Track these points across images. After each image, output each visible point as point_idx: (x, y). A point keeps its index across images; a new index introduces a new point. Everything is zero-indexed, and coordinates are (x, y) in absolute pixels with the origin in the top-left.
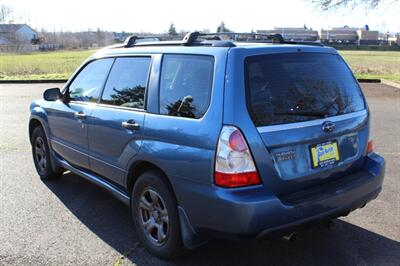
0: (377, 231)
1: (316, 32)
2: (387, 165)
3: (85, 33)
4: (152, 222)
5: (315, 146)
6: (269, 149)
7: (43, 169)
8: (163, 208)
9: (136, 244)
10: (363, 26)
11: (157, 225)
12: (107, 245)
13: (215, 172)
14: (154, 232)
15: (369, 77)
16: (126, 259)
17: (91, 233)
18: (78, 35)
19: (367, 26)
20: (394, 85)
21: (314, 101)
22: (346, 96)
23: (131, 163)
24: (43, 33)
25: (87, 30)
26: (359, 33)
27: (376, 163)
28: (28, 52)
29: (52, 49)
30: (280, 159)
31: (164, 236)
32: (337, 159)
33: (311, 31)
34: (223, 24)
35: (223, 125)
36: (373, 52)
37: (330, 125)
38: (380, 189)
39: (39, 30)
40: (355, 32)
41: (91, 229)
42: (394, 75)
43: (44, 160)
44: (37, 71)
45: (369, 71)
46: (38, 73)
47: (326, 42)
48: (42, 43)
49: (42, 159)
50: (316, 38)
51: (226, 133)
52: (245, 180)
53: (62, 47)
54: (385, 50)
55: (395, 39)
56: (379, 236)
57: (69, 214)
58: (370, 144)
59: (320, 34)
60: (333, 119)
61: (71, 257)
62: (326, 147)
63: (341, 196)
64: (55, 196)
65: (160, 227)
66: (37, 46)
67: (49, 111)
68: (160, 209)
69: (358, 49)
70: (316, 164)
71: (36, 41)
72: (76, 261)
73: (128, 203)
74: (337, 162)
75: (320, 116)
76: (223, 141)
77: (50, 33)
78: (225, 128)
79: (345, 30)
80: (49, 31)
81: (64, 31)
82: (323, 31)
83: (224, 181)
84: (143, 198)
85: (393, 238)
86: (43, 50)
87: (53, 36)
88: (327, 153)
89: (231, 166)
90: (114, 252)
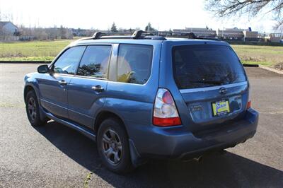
0: (253, 159)
1: (215, 32)
2: (260, 116)
3: (52, 29)
4: (110, 151)
5: (215, 103)
6: (187, 104)
7: (33, 119)
8: (118, 141)
9: (100, 166)
10: (248, 28)
11: (114, 153)
12: (80, 166)
13: (153, 117)
14: (112, 157)
15: (251, 63)
16: (94, 174)
17: (70, 159)
18: (47, 30)
19: (250, 28)
20: (267, 68)
21: (214, 76)
22: (235, 74)
23: (98, 113)
24: (22, 28)
25: (53, 27)
26: (245, 33)
27: (253, 115)
28: (12, 41)
29: (28, 40)
30: (193, 110)
31: (119, 159)
32: (229, 111)
33: (211, 31)
34: (149, 25)
35: (159, 88)
36: (253, 46)
37: (224, 89)
38: (255, 132)
39: (19, 26)
40: (242, 32)
41: (70, 157)
42: (268, 62)
43: (34, 113)
44: (20, 55)
45: (251, 59)
46: (21, 57)
47: (222, 39)
48: (22, 35)
49: (33, 113)
50: (215, 35)
51: (161, 93)
52: (172, 122)
53: (35, 39)
54: (262, 45)
55: (269, 38)
56: (254, 162)
57: (54, 147)
58: (249, 103)
59: (217, 33)
60: (226, 86)
61: (58, 172)
62: (222, 103)
63: (230, 134)
64: (43, 136)
65: (116, 154)
66: (18, 38)
67: (39, 81)
68: (116, 142)
69: (244, 44)
70: (215, 114)
71: (17, 34)
72: (61, 175)
73: (94, 139)
74: (228, 113)
75: (218, 84)
76: (159, 98)
77: (27, 29)
78: (160, 90)
79: (235, 30)
80: (26, 27)
81: (37, 27)
82: (219, 31)
83: (159, 122)
84: (105, 135)
85: (263, 163)
86: (22, 40)
87: (29, 30)
88: (222, 107)
89: (163, 113)
90: (85, 170)
